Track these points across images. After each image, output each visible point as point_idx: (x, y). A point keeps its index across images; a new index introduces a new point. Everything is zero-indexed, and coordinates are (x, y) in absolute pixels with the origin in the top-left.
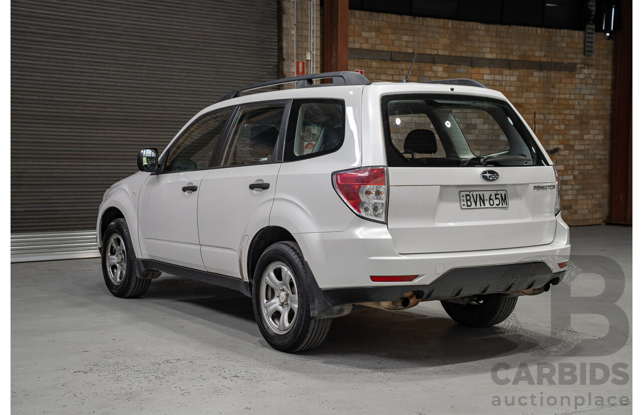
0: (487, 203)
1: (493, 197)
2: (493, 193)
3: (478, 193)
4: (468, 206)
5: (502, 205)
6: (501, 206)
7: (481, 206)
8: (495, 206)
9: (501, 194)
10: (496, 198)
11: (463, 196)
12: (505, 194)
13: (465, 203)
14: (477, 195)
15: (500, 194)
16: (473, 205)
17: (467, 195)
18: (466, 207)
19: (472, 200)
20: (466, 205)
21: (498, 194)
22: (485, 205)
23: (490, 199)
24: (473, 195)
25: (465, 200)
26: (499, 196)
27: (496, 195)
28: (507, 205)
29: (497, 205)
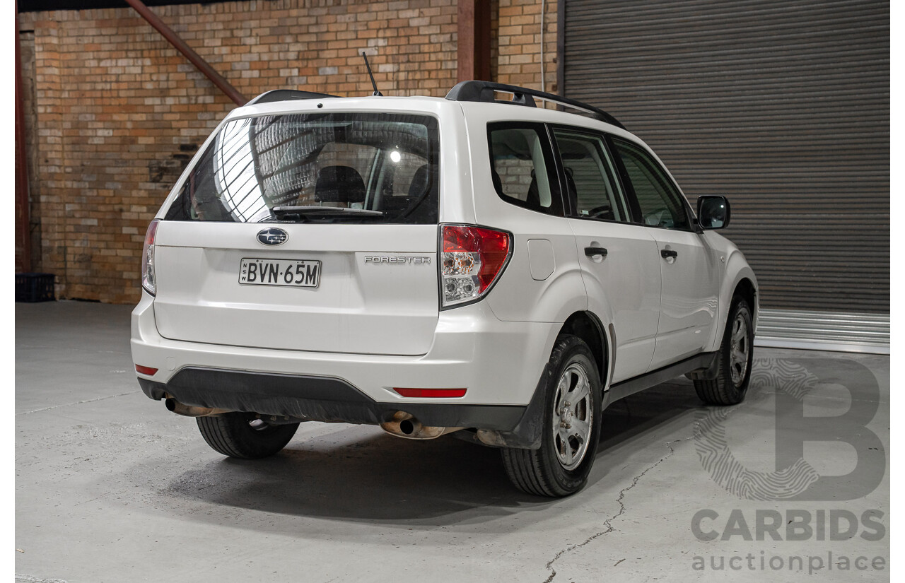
0: (281, 279)
1: (293, 270)
2: (295, 264)
3: (269, 262)
4: (249, 280)
5: (307, 283)
6: (303, 283)
7: (270, 281)
8: (293, 283)
9: (308, 266)
10: (298, 272)
11: (245, 266)
12: (316, 267)
13: (246, 276)
14: (267, 265)
15: (306, 267)
16: (258, 280)
17: (251, 265)
18: (246, 281)
19: (258, 272)
20: (247, 279)
21: (303, 266)
22: (276, 281)
23: (287, 272)
24: (261, 265)
25: (247, 272)
26: (304, 270)
27: (299, 266)
28: (314, 283)
29: (297, 282)
